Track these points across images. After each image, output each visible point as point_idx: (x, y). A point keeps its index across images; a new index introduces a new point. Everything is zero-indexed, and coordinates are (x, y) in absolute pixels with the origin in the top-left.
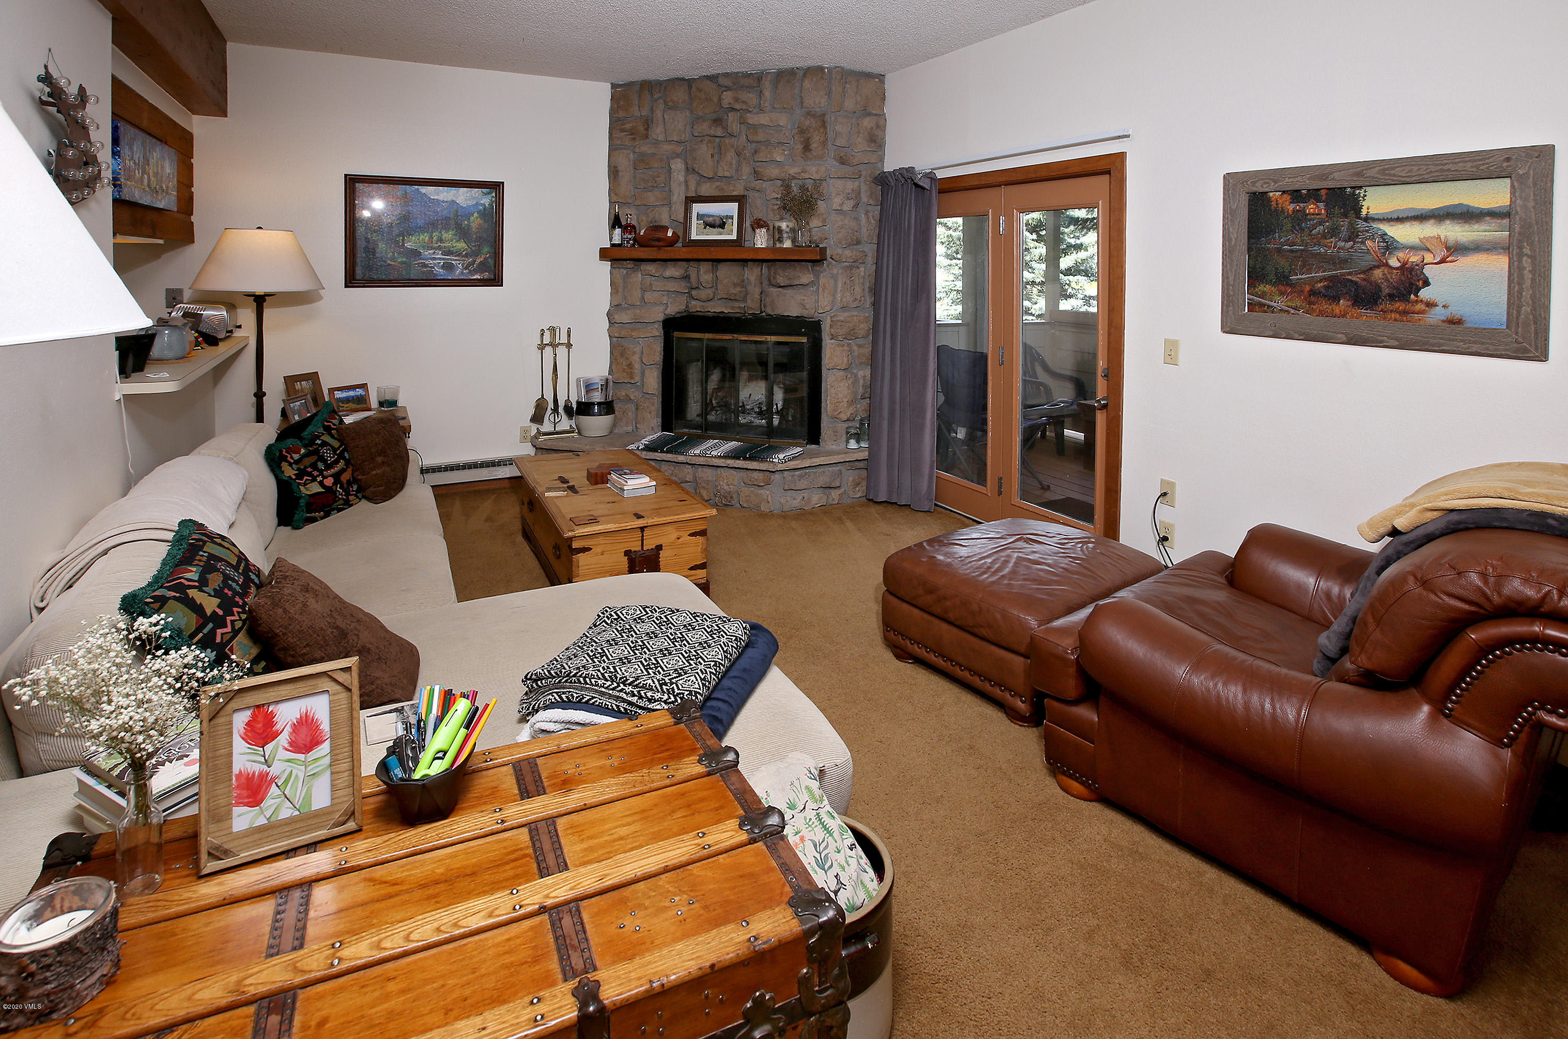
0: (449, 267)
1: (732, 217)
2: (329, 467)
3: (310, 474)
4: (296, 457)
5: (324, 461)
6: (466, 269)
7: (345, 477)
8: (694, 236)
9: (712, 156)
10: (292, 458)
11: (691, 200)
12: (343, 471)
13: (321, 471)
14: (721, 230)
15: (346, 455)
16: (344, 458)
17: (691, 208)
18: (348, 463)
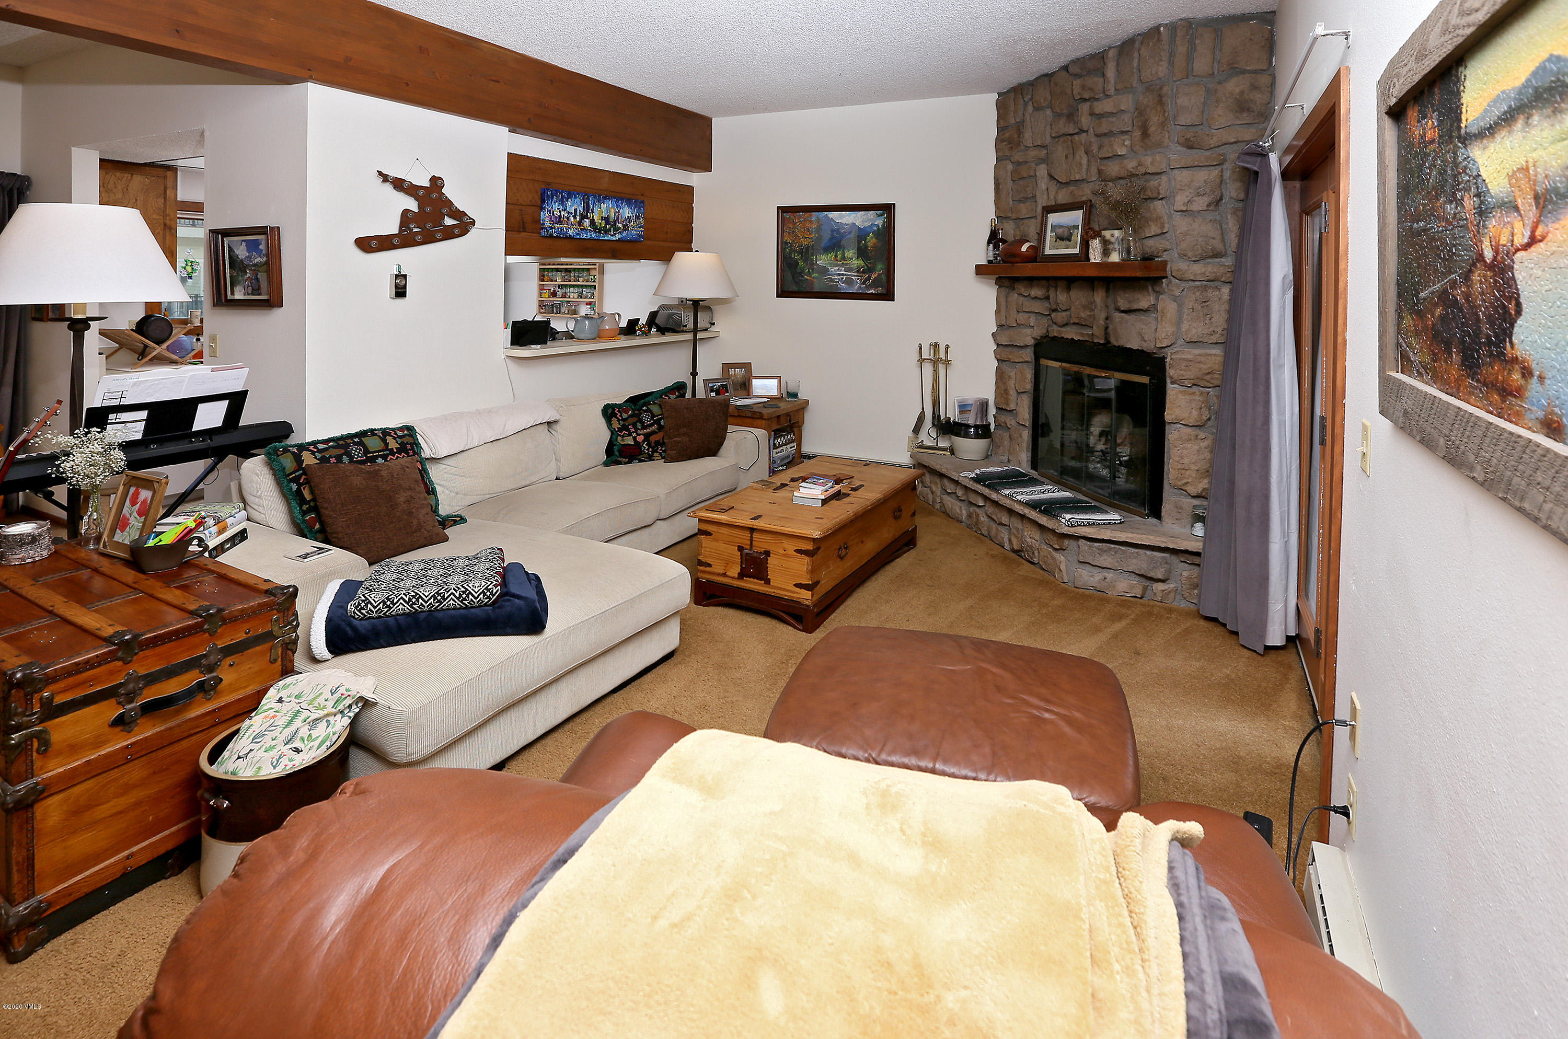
0: (849, 282)
1: (1076, 227)
2: (644, 427)
3: (628, 430)
4: (625, 416)
5: (642, 423)
6: (863, 283)
7: (653, 439)
8: (1048, 251)
9: (1066, 156)
10: (621, 416)
11: (1049, 210)
12: (654, 433)
13: (636, 429)
14: (1068, 242)
15: (662, 422)
16: (659, 424)
17: (1047, 218)
18: (661, 428)
